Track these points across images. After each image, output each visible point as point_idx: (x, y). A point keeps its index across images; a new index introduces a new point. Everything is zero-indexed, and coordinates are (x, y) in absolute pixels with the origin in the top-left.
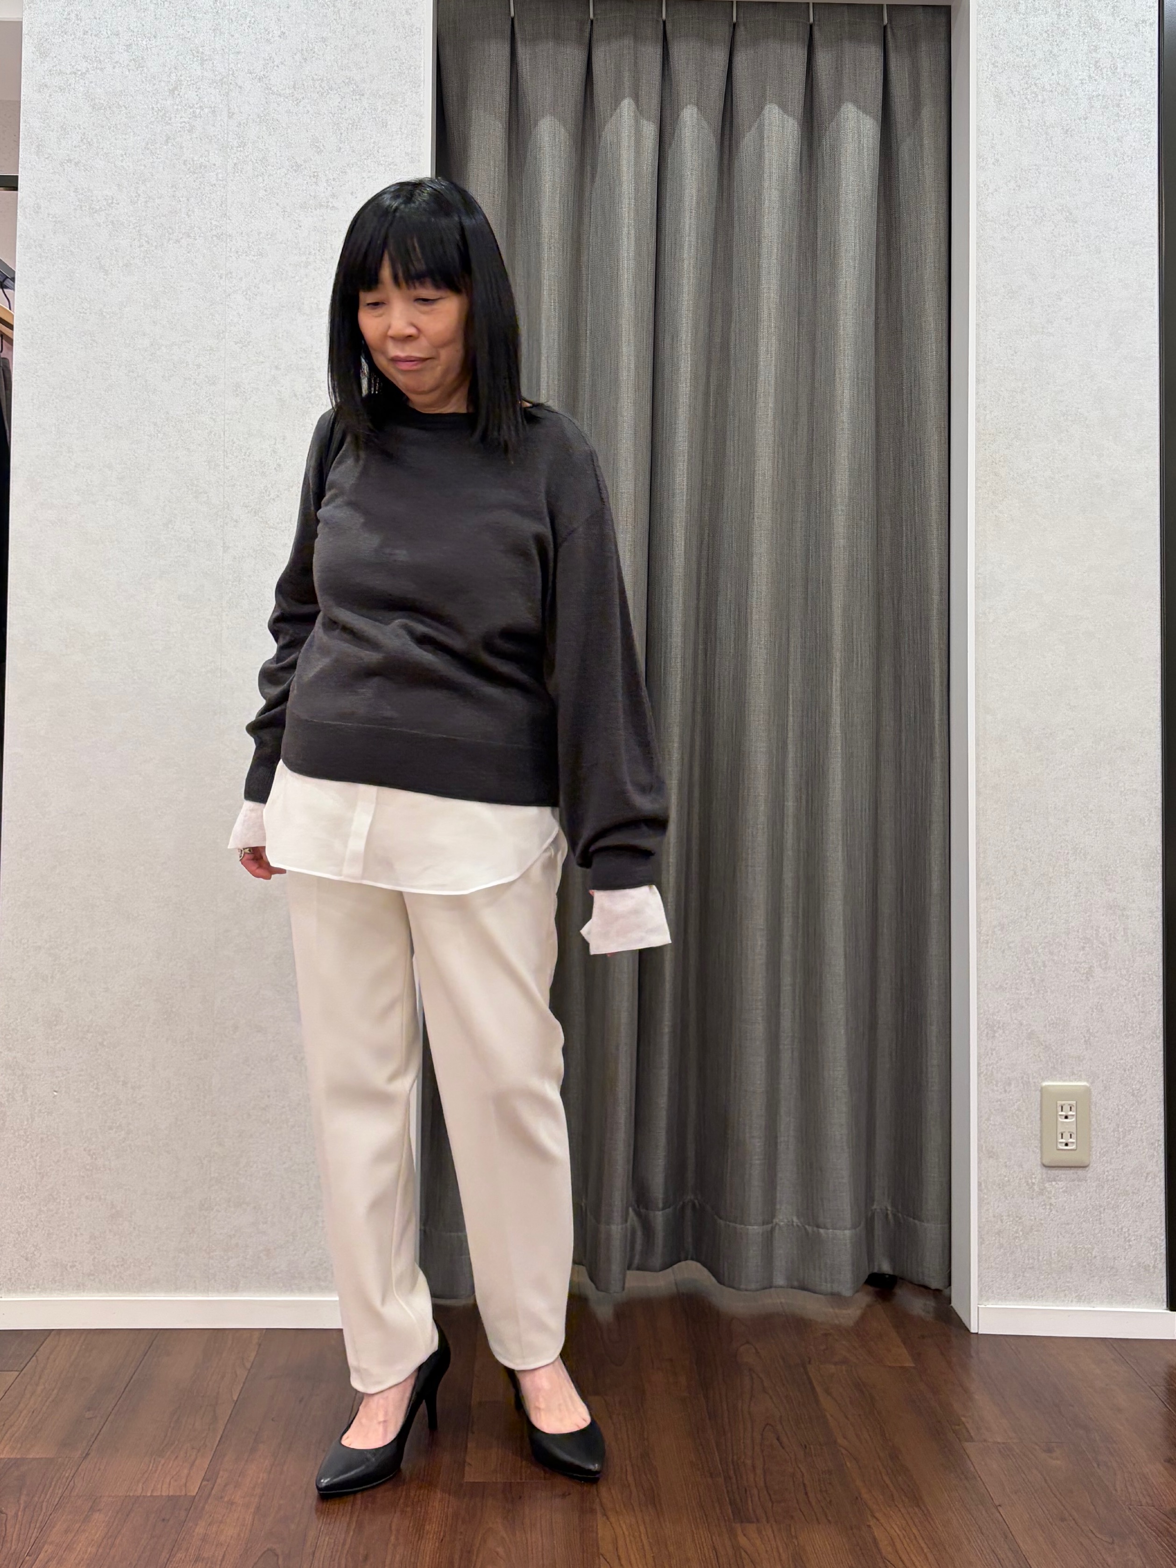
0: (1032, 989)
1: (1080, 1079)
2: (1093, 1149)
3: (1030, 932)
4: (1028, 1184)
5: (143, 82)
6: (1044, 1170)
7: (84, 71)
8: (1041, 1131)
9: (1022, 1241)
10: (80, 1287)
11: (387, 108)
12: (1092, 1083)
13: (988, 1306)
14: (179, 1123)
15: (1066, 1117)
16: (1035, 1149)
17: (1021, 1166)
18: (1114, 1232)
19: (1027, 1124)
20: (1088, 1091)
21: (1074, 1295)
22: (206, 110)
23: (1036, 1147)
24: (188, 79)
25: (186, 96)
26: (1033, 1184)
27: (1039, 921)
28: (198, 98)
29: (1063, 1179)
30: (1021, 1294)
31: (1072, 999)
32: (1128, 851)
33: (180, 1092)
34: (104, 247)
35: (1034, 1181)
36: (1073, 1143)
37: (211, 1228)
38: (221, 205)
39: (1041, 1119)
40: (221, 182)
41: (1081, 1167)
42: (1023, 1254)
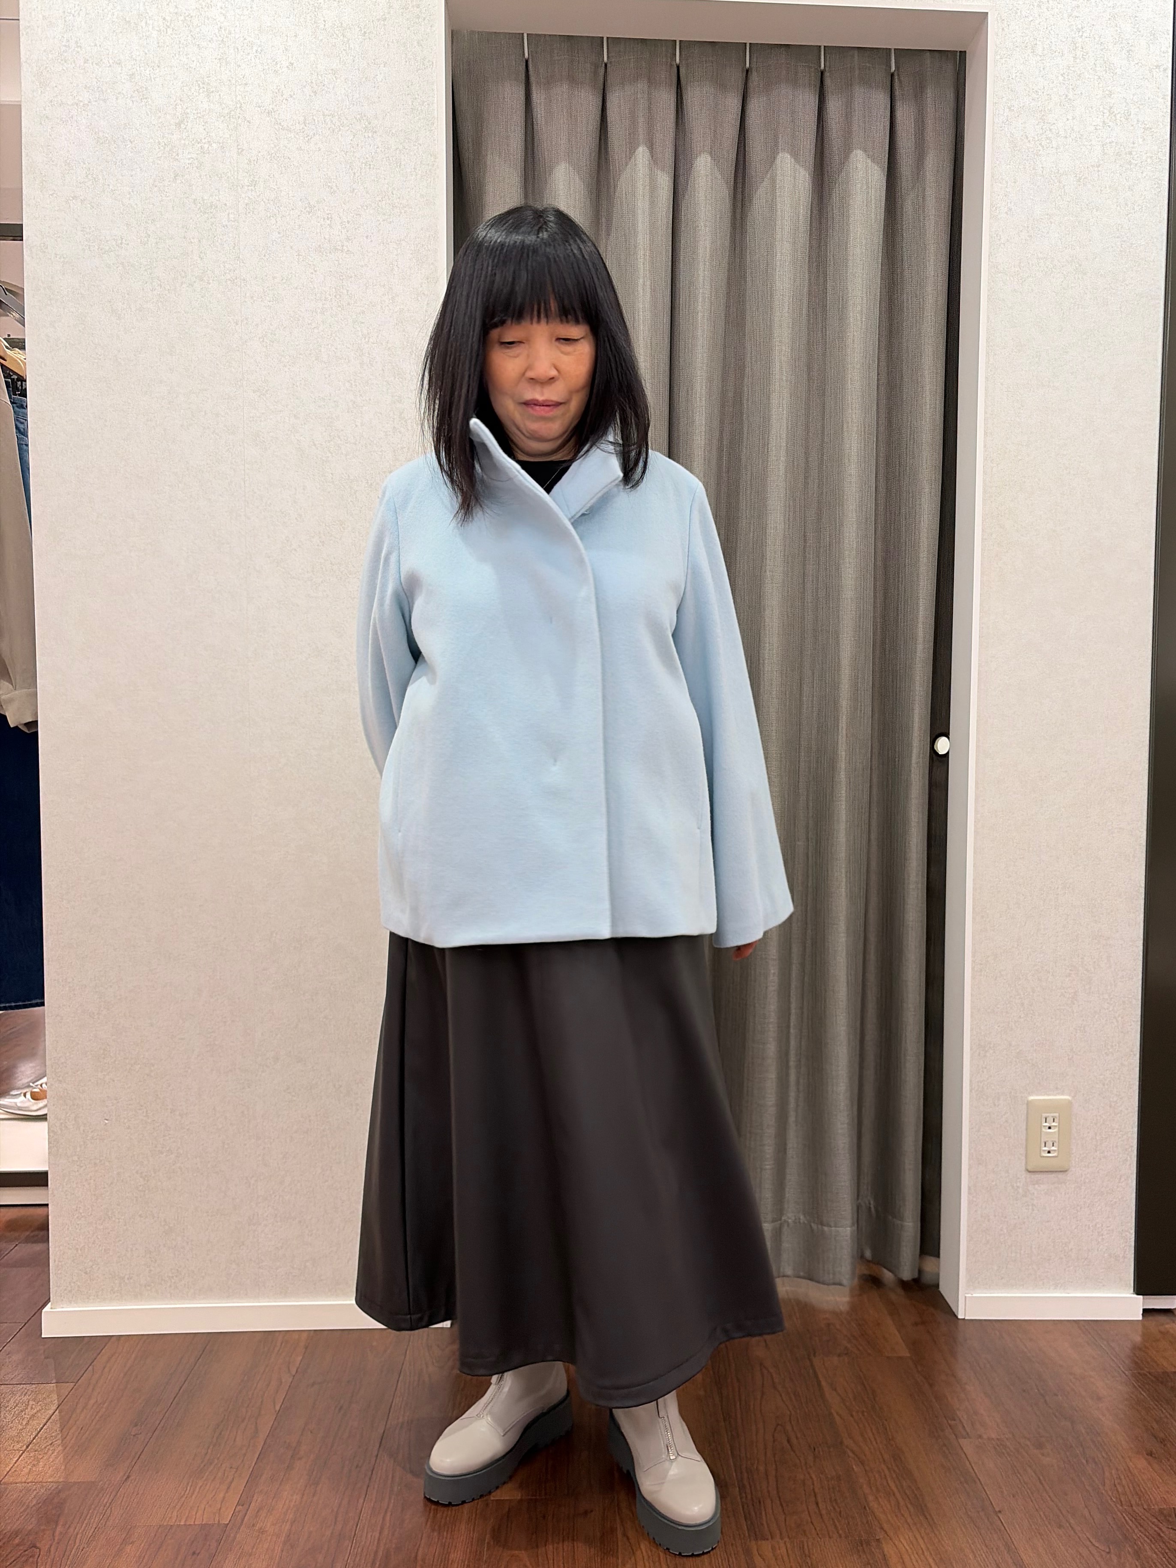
0: (1021, 1012)
1: (1063, 1092)
2: (1073, 1155)
3: (1021, 961)
4: (1013, 1187)
5: (148, 115)
6: (1028, 1175)
7: (86, 102)
8: (1027, 1140)
9: (1006, 1238)
11: (401, 147)
12: (1073, 1097)
13: (974, 1295)
14: (226, 1146)
15: (1050, 1128)
16: (1021, 1156)
17: (1007, 1172)
18: (1089, 1228)
19: (1014, 1134)
20: (1070, 1103)
21: (1051, 1283)
22: (214, 145)
23: (1021, 1154)
24: (194, 112)
25: (193, 130)
26: (1018, 1187)
27: (1029, 950)
28: (205, 133)
29: (1045, 1184)
30: (1004, 1284)
31: (1058, 1022)
32: (1113, 886)
33: (226, 1118)
34: (115, 290)
35: (1018, 1184)
36: (1055, 1150)
37: (260, 1241)
38: (234, 248)
39: (1026, 1129)
40: (233, 223)
41: (1062, 1172)
42: (1007, 1249)
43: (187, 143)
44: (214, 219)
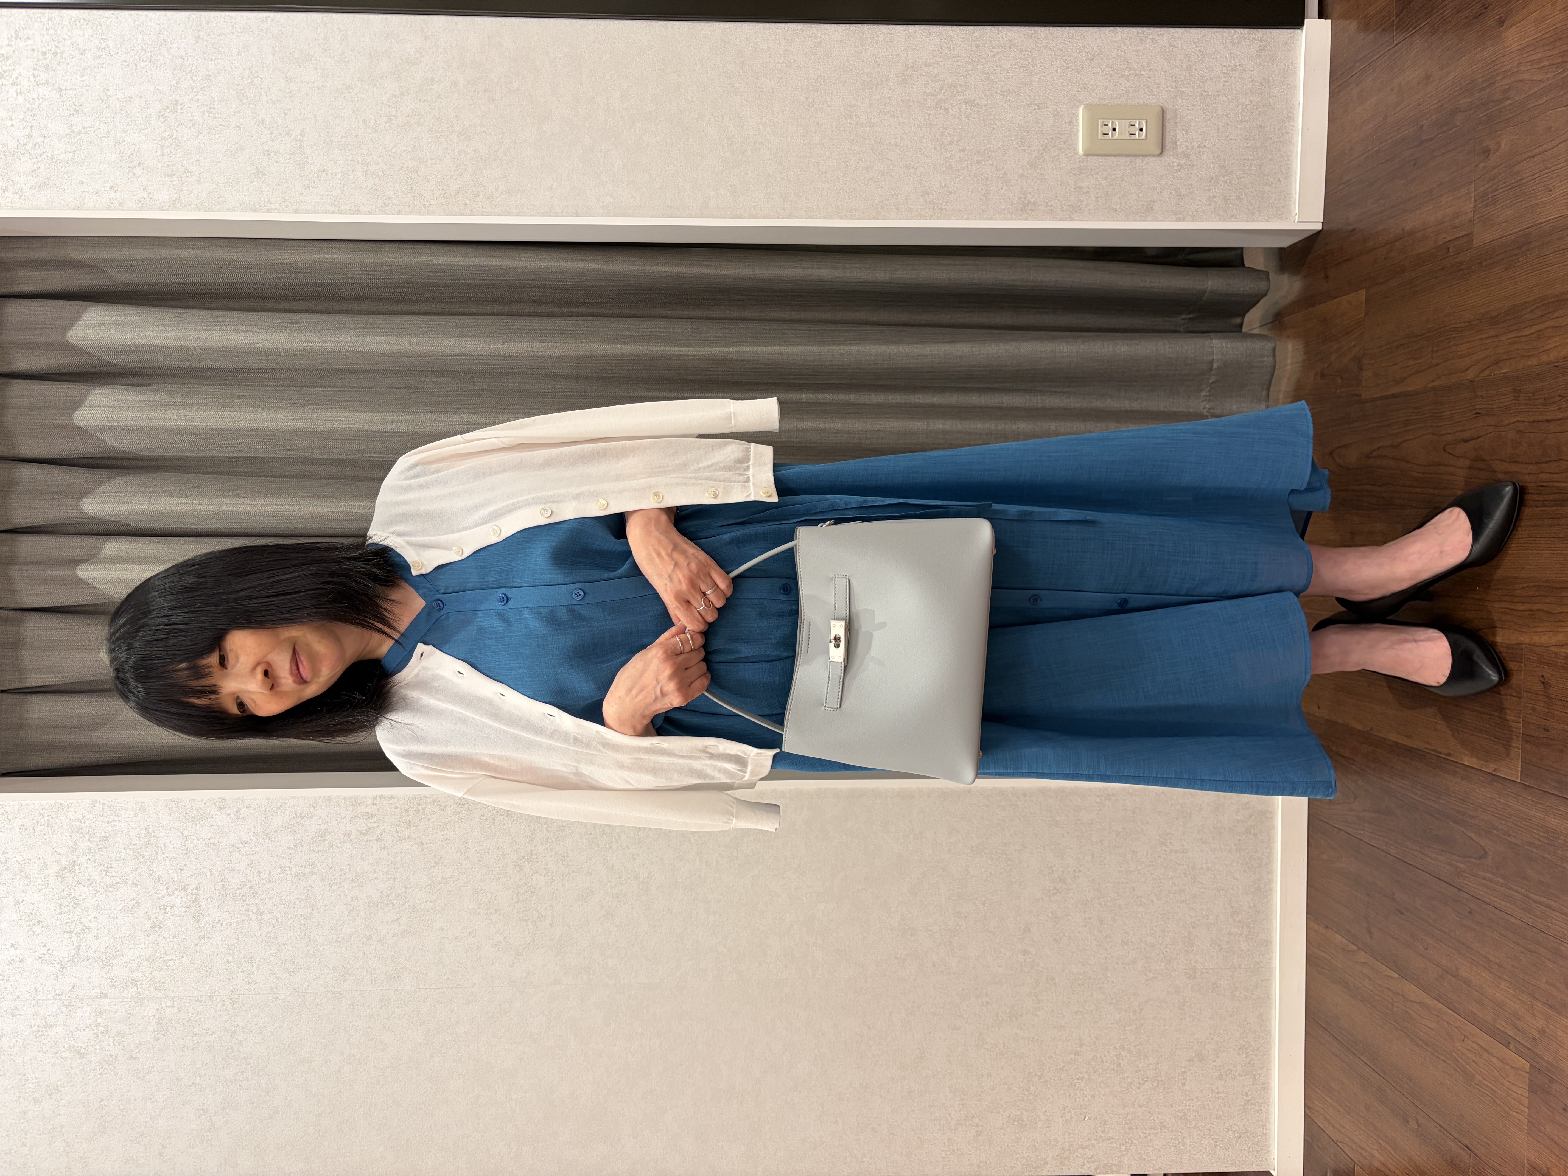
1: (1076, 115)
2: (1146, 102)
3: (931, 164)
4: (1179, 170)
5: (73, 1085)
6: (1166, 153)
8: (1127, 156)
9: (1234, 176)
10: (1265, 1087)
12: (1081, 103)
13: (1297, 212)
14: (1114, 1001)
15: (1114, 130)
16: (1145, 162)
17: (1162, 176)
18: (1227, 81)
19: (1120, 170)
20: (1088, 107)
21: (1287, 124)
22: (99, 1020)
23: (1143, 162)
24: (67, 1040)
25: (86, 1041)
26: (1178, 164)
27: (919, 155)
28: (88, 1029)
29: (1177, 134)
30: (1285, 179)
31: (997, 122)
32: (848, 60)
33: (1085, 1002)
34: (249, 1115)
35: (1176, 164)
36: (1139, 122)
37: (1212, 967)
38: (201, 1001)
39: (1115, 156)
40: (175, 1003)
41: (1163, 116)
42: (1246, 175)
43: (98, 1047)
44: (173, 1021)
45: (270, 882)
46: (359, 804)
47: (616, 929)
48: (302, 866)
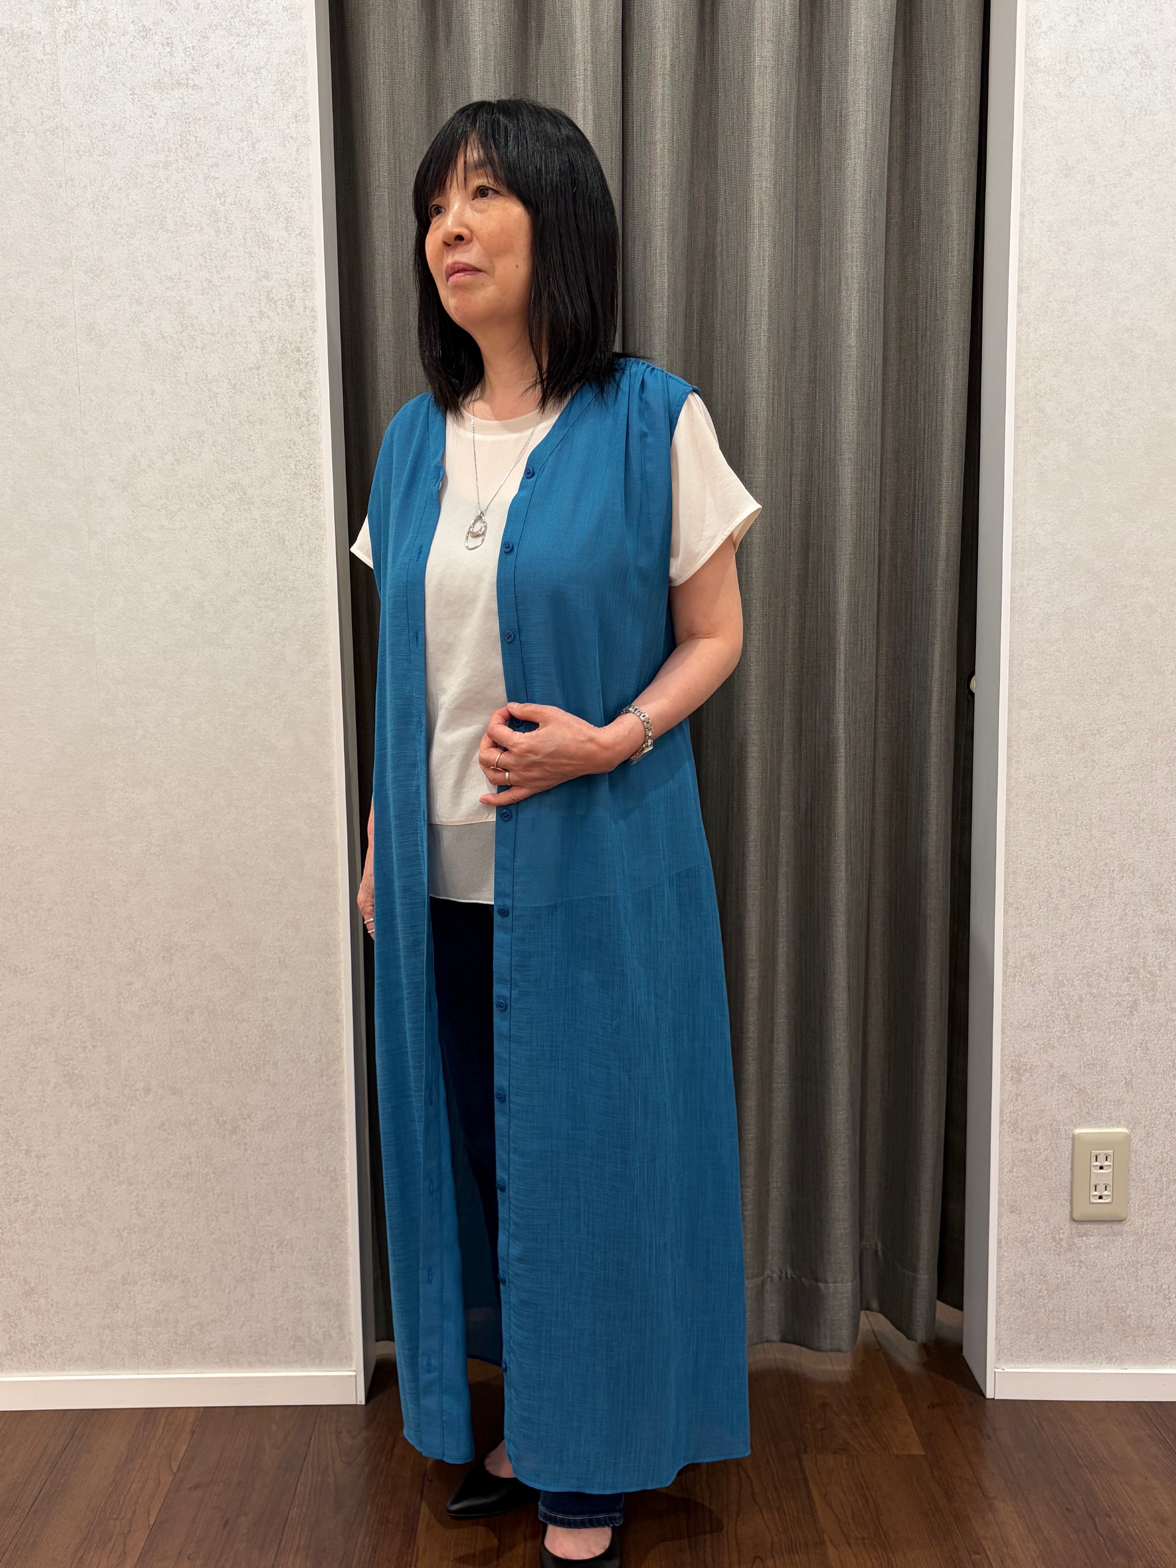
0: (1066, 1026)
1: (1118, 1124)
2: (1131, 1201)
3: (1065, 963)
4: (1054, 1240)
6: (1074, 1225)
8: (1072, 1182)
9: (1046, 1301)
12: (1132, 1129)
13: (1006, 1370)
14: (92, 1193)
15: (1101, 1168)
16: (1064, 1202)
17: (1047, 1220)
18: (1152, 1290)
19: (1056, 1176)
20: (1128, 1138)
21: (1104, 1357)
23: (1064, 1200)
26: (1061, 1239)
27: (1076, 949)
29: (1095, 1236)
30: (1043, 1356)
31: (1112, 1036)
33: (90, 1160)
35: (1061, 1236)
36: (1108, 1195)
37: (138, 1302)
39: (1072, 1169)
41: (1117, 1221)
42: (1047, 1314)
45: (206, 178)
46: (305, 290)
47: (160, 607)
48: (226, 218)
